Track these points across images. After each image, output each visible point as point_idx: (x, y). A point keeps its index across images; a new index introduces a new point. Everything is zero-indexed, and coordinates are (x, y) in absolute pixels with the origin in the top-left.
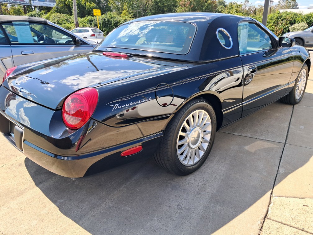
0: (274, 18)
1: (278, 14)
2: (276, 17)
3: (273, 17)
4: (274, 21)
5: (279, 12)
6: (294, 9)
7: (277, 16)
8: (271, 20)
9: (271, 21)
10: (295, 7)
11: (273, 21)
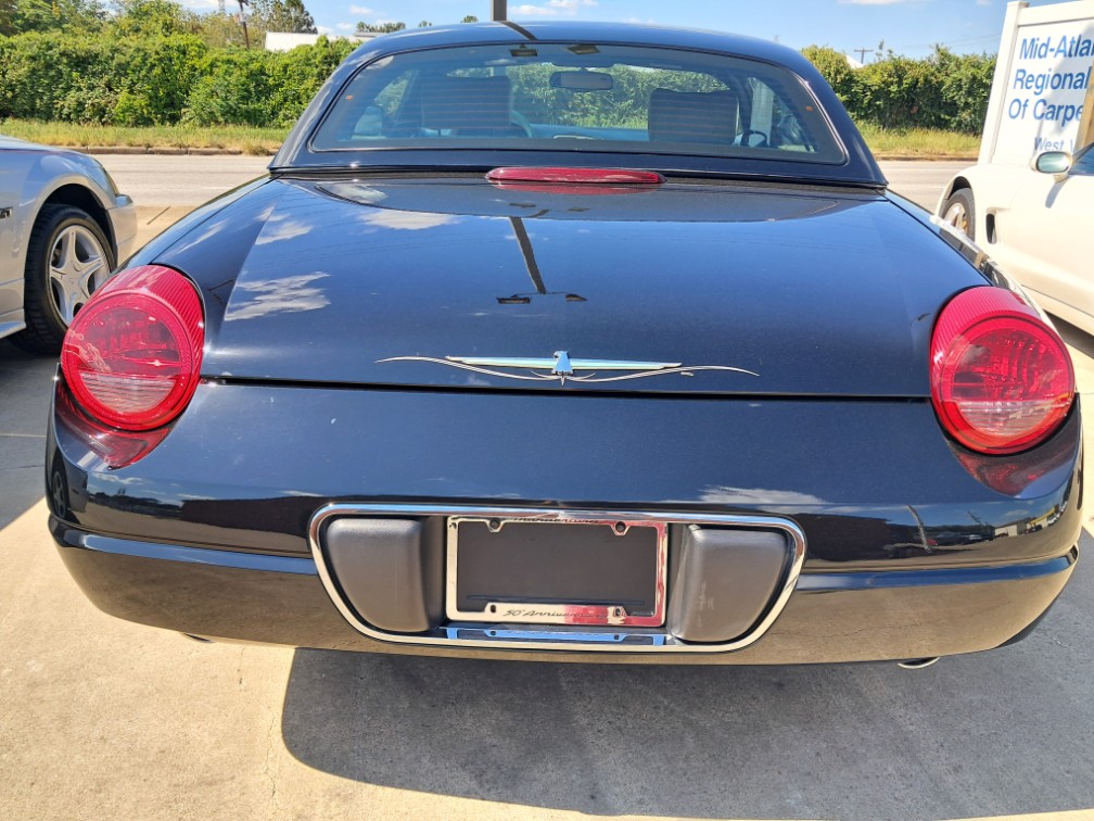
0: (317, 61)
1: (326, 46)
2: (319, 57)
3: (310, 56)
4: (318, 69)
5: (327, 41)
6: (304, 32)
7: (324, 53)
8: (307, 65)
9: (308, 69)
10: (304, 27)
11: (316, 71)
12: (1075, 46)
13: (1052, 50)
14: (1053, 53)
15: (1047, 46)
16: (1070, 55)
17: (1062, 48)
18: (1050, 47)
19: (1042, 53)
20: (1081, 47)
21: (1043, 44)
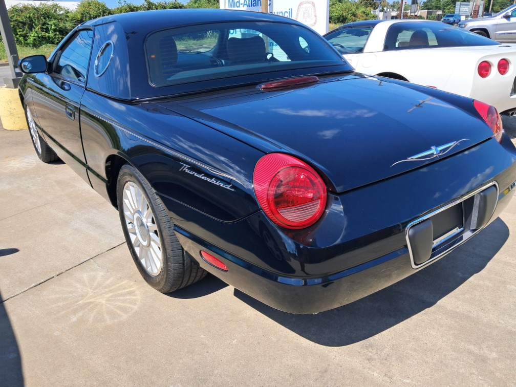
12: (250, 2)
13: (242, 4)
14: (242, 5)
15: (239, 2)
16: (249, 6)
17: (245, 3)
18: (241, 3)
19: (238, 5)
20: (253, 3)
21: (237, 2)
